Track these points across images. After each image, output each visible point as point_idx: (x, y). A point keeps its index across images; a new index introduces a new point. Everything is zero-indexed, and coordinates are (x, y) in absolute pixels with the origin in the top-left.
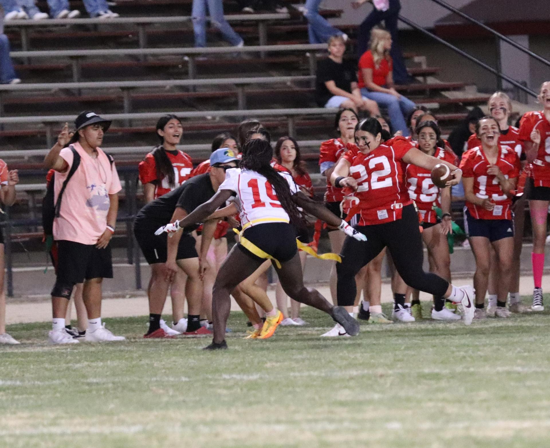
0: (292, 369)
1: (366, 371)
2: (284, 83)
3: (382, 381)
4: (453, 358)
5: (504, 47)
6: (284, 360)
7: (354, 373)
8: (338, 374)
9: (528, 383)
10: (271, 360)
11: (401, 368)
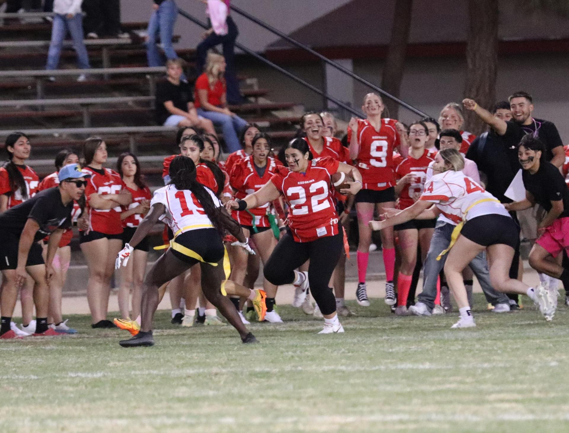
0: (134, 368)
1: (201, 370)
2: (126, 103)
3: (216, 379)
4: (282, 357)
5: (330, 70)
6: (126, 360)
7: (191, 371)
8: (176, 373)
10: (114, 360)
11: (234, 367)
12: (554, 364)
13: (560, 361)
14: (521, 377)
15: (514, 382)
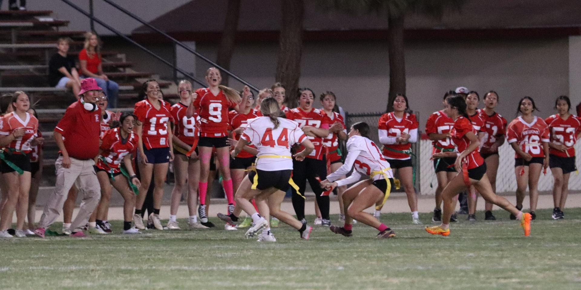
0: (31, 265)
1: (81, 267)
2: (28, 70)
3: (92, 274)
4: (141, 259)
5: (179, 50)
6: (26, 259)
7: (74, 268)
8: (63, 269)
9: (192, 278)
10: (16, 258)
11: (105, 265)
12: (341, 268)
13: (345, 266)
14: (317, 278)
15: (312, 281)
